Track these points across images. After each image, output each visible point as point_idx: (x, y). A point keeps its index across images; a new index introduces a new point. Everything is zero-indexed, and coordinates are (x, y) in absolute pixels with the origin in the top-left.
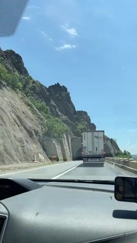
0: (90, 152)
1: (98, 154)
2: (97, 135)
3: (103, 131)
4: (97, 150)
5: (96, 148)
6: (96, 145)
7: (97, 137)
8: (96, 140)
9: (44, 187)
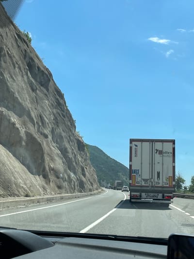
0: (145, 180)
1: (160, 185)
2: (160, 149)
3: (173, 142)
4: (158, 176)
5: (158, 174)
6: (158, 168)
7: (161, 152)
8: (157, 157)
9: (57, 245)
